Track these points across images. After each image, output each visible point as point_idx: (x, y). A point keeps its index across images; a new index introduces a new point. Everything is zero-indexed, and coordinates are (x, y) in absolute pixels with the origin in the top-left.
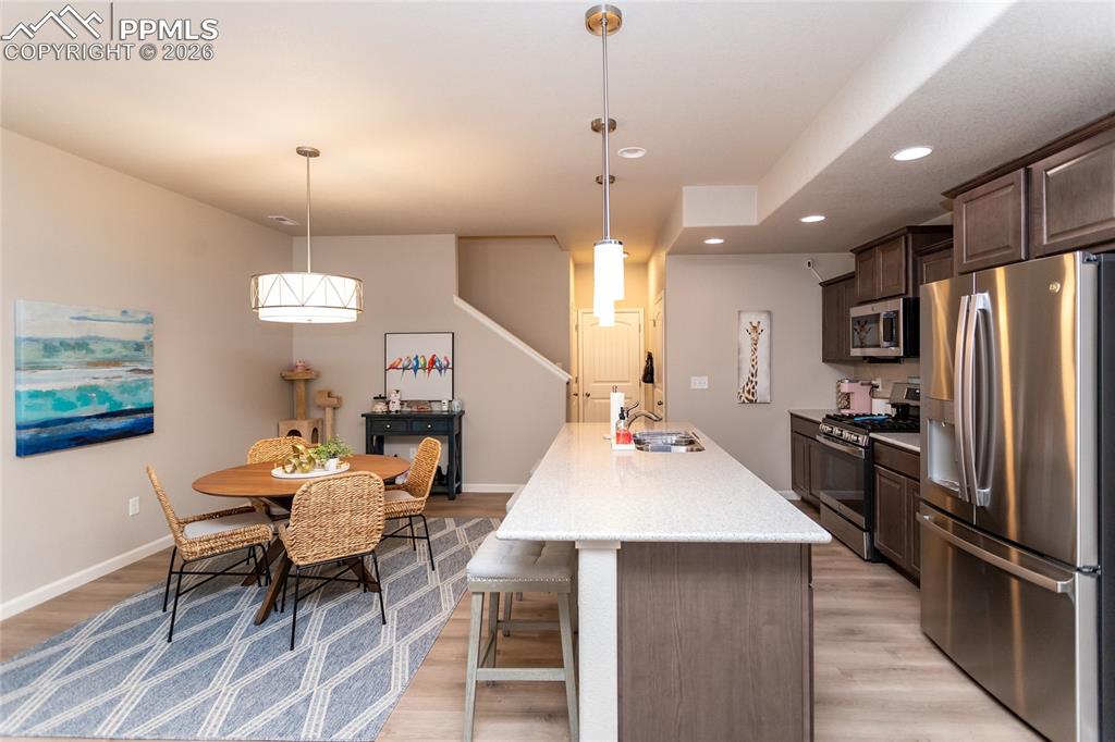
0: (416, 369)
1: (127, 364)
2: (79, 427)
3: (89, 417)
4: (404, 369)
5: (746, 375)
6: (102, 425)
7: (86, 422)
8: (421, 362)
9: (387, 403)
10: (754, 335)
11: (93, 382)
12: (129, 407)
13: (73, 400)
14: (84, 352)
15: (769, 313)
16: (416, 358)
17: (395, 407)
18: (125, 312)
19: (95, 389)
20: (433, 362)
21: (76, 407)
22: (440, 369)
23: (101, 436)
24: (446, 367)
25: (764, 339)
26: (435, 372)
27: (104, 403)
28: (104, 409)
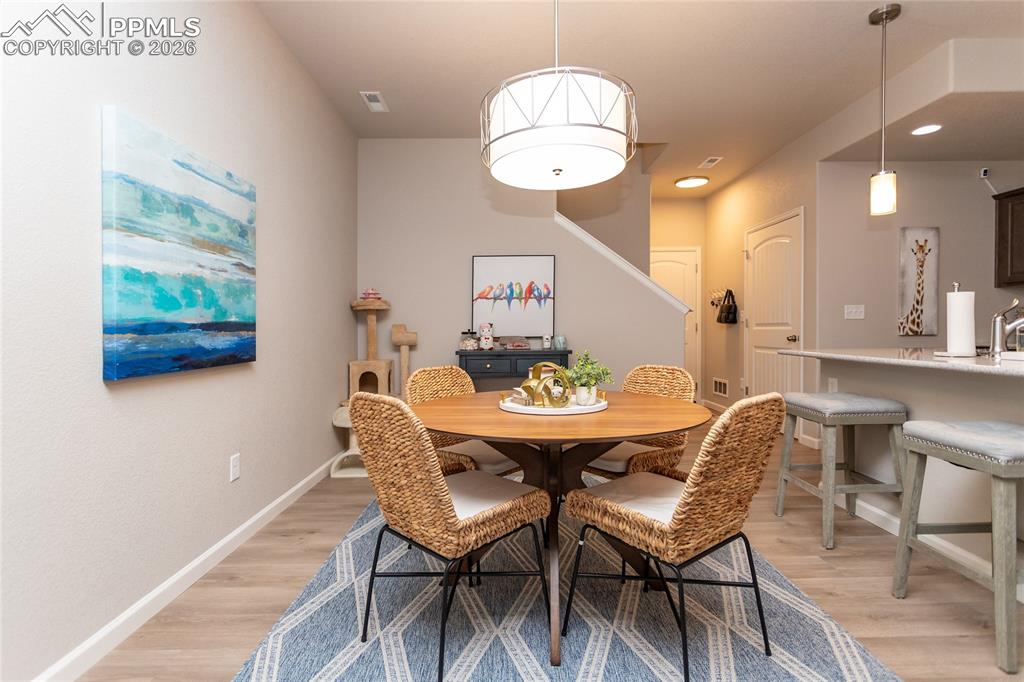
0: (510, 299)
1: (232, 253)
2: (183, 339)
3: (193, 326)
4: (495, 299)
5: (910, 302)
6: (206, 341)
7: (191, 334)
8: (517, 290)
9: (479, 339)
10: (920, 255)
11: (198, 272)
12: (233, 319)
13: (177, 294)
14: (189, 220)
15: (937, 229)
16: (511, 286)
17: (486, 344)
18: (229, 175)
19: (199, 282)
20: (530, 290)
21: (180, 306)
22: (539, 299)
23: (205, 358)
24: (547, 297)
25: (931, 261)
26: (533, 302)
27: (209, 308)
28: (208, 316)
